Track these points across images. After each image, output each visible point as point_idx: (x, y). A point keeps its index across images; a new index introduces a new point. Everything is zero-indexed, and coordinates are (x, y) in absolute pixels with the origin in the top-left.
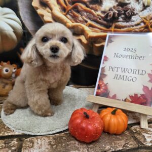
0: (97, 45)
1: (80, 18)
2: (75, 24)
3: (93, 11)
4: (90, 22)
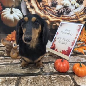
0: (54, 24)
1: (47, 13)
2: (45, 15)
3: (52, 10)
4: (51, 14)
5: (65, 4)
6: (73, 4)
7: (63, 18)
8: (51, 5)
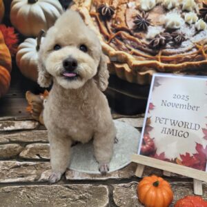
0: (142, 73)
1: (124, 47)
2: (118, 52)
3: (137, 39)
4: (133, 50)
5: (168, 24)
6: (191, 22)
7: (163, 57)
8: (134, 27)
